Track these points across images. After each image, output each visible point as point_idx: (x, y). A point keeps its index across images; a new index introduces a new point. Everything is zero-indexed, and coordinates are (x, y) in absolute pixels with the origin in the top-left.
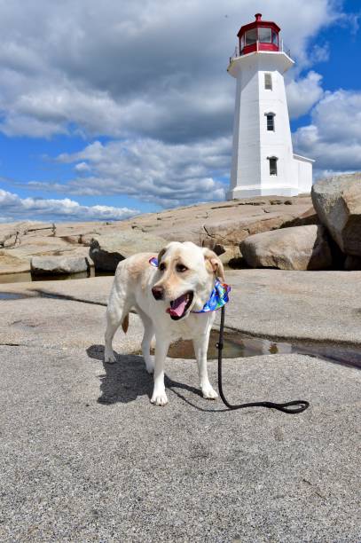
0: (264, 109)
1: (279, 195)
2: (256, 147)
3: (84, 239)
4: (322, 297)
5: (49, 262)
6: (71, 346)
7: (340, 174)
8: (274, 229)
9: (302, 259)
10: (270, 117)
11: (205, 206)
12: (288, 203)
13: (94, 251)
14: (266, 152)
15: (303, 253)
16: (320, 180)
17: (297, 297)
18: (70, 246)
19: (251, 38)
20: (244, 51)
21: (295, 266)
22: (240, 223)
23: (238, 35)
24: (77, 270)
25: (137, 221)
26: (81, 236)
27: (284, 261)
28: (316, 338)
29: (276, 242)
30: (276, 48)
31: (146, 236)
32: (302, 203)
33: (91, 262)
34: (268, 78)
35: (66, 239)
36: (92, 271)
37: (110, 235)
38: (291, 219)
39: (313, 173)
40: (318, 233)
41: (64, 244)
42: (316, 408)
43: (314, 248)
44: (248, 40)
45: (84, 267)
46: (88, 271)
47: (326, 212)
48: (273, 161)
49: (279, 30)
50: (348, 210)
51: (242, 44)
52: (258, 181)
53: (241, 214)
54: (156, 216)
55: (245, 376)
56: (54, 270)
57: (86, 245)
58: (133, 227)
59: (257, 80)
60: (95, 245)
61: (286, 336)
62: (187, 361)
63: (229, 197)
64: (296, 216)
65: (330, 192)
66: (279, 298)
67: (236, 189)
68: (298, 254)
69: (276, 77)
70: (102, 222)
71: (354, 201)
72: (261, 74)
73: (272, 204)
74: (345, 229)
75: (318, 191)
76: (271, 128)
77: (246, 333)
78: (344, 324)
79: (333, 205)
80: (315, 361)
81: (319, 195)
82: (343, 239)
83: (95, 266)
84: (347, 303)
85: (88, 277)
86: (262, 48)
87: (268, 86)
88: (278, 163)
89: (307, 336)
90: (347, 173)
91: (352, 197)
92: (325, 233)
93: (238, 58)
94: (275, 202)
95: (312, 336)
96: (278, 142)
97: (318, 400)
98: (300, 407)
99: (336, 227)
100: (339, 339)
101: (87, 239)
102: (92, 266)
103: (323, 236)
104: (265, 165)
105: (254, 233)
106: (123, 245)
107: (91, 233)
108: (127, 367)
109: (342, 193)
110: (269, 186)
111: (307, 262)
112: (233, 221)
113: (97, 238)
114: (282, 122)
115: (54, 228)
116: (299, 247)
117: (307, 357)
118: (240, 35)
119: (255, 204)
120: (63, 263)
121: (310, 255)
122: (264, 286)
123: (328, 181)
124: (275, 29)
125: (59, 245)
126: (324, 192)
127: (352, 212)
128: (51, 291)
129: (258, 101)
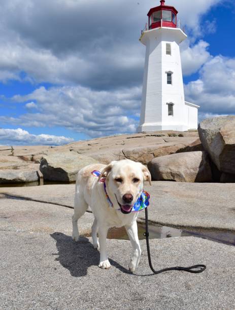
0: (165, 69)
1: (174, 129)
2: (159, 95)
3: (35, 158)
4: (207, 200)
5: (10, 174)
6: (36, 231)
7: (217, 116)
8: (171, 153)
9: (191, 175)
10: (169, 75)
11: (121, 137)
12: (181, 136)
13: (43, 166)
14: (166, 99)
15: (192, 170)
16: (205, 120)
17: (190, 200)
18: (25, 163)
19: (157, 17)
20: (152, 26)
21: (187, 179)
22: (148, 148)
23: (148, 15)
24: (30, 180)
25: (74, 146)
26: (33, 155)
27: (179, 176)
28: (206, 226)
29: (173, 163)
30: (175, 26)
31: (81, 156)
32: (191, 136)
33: (41, 175)
34: (168, 46)
35: (22, 158)
36: (42, 181)
37: (54, 155)
38: (183, 147)
39: (198, 115)
40: (202, 157)
41: (20, 162)
42: (210, 270)
43: (200, 167)
44: (155, 19)
45: (36, 178)
46: (39, 181)
47: (209, 142)
48: (171, 106)
49: (177, 12)
50: (224, 141)
51: (151, 21)
52: (160, 120)
53: (148, 142)
54: (87, 143)
55: (161, 251)
56: (14, 180)
57: (37, 162)
58: (71, 150)
59: (161, 48)
60: (44, 162)
61: (185, 225)
62: (119, 241)
63: (139, 130)
64: (187, 145)
65: (211, 128)
66: (177, 200)
67: (144, 125)
68: (188, 172)
69: (174, 46)
70: (48, 146)
71: (228, 135)
72: (164, 44)
73: (170, 136)
74: (221, 155)
75: (203, 127)
76: (169, 82)
77: (157, 223)
78: (224, 218)
79: (213, 137)
80: (206, 241)
81: (204, 130)
82: (220, 161)
83: (43, 178)
84: (224, 205)
85: (39, 185)
86: (165, 25)
87: (169, 52)
88: (174, 107)
89: (199, 225)
90: (223, 116)
91: (226, 132)
92: (208, 157)
93: (148, 31)
94: (172, 134)
95: (203, 225)
96: (175, 92)
97: (211, 265)
98: (200, 269)
99: (215, 153)
100: (221, 227)
101: (38, 158)
102: (42, 177)
103: (206, 159)
104: (165, 109)
105: (157, 156)
106: (64, 162)
107: (40, 154)
108: (79, 245)
109: (220, 129)
110: (168, 123)
111: (195, 176)
112: (142, 148)
113: (45, 157)
114: (178, 78)
115: (13, 149)
116: (189, 166)
117: (201, 239)
118: (149, 14)
119: (158, 136)
120: (21, 175)
121: (197, 172)
122: (167, 192)
123: (210, 121)
124: (174, 11)
125: (17, 162)
126: (207, 128)
127: (226, 143)
128: (14, 194)
129: (161, 62)
